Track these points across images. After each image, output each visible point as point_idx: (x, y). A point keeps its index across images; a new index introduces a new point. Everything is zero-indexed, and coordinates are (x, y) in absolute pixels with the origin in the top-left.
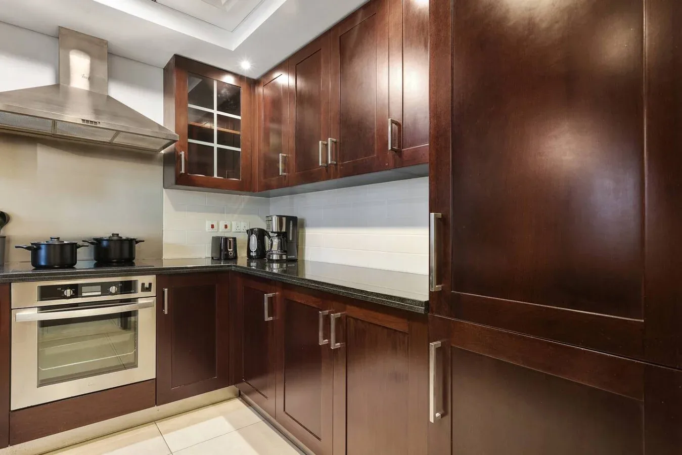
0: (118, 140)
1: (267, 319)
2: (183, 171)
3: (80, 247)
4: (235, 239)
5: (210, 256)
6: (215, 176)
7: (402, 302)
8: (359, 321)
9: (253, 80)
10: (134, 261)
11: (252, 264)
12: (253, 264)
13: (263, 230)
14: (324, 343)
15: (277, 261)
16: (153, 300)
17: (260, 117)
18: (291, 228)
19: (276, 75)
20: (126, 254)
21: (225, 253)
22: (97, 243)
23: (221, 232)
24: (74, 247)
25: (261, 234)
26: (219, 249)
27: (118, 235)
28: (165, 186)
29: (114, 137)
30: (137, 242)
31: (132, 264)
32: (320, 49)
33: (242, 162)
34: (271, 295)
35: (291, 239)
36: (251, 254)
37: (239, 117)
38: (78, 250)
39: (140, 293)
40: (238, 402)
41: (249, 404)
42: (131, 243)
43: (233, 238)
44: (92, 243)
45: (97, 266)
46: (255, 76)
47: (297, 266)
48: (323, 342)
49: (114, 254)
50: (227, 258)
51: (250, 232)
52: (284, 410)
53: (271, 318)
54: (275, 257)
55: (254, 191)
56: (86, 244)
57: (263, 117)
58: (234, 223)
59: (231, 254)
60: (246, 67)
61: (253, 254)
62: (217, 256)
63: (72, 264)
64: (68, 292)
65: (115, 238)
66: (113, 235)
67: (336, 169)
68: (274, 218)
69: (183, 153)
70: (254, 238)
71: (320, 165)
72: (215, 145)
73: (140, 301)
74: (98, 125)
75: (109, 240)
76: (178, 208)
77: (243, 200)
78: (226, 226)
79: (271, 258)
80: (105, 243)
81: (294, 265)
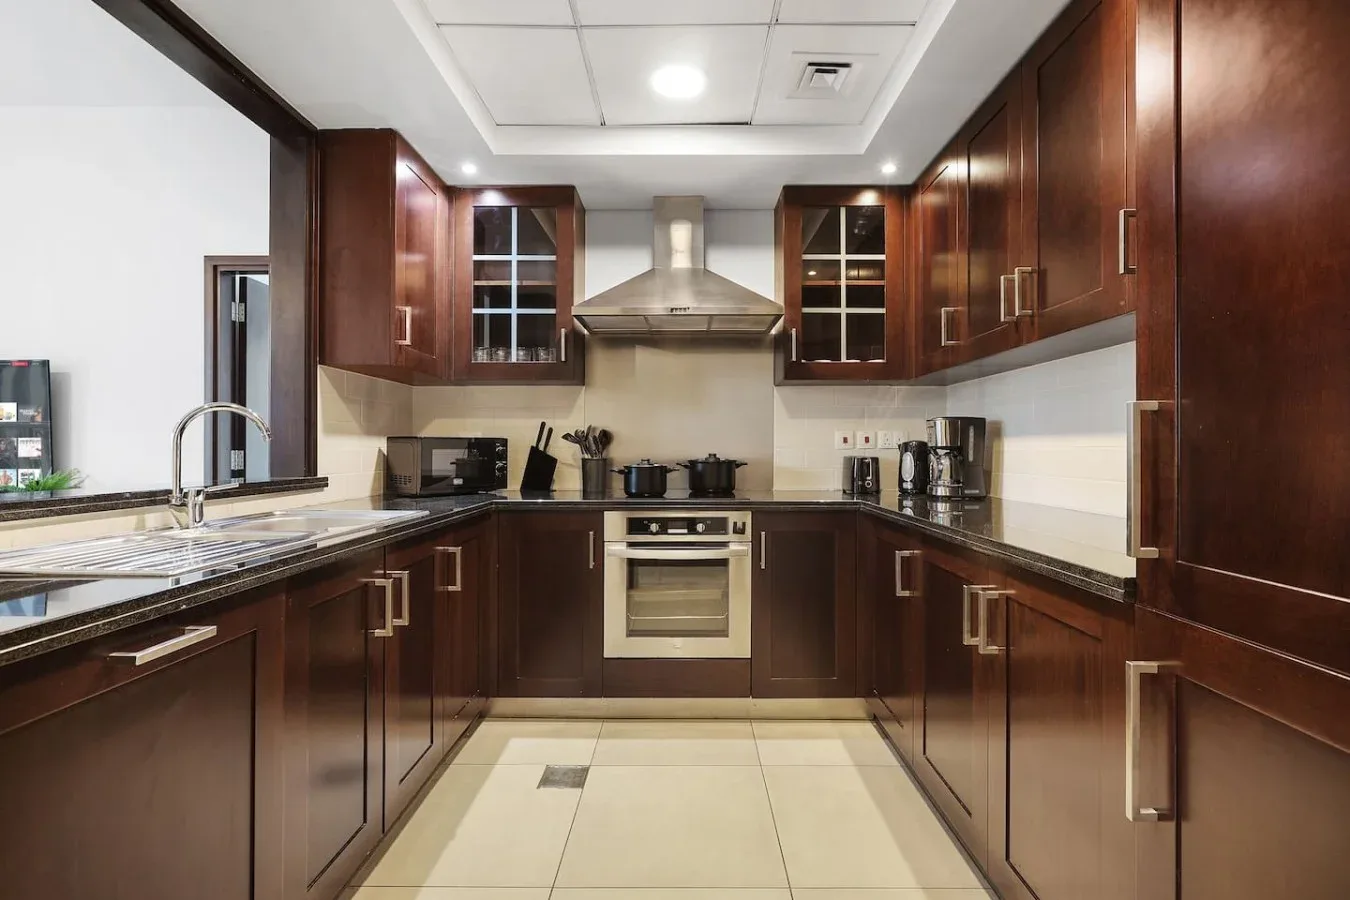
0: (715, 327)
1: (900, 593)
2: (794, 359)
3: (671, 471)
4: (876, 460)
5: (841, 488)
6: (844, 359)
7: (1086, 576)
8: (1027, 609)
9: (907, 186)
10: (734, 491)
11: (905, 503)
12: (908, 503)
13: (925, 444)
14: (972, 644)
15: (945, 499)
16: (747, 548)
17: (917, 248)
18: (971, 440)
19: (941, 168)
20: (724, 483)
21: (860, 483)
22: (692, 465)
23: (861, 450)
24: (664, 471)
25: (922, 453)
26: (850, 474)
27: (715, 455)
28: (777, 385)
29: (710, 324)
30: (738, 466)
31: (732, 496)
32: (1005, 104)
33: (888, 330)
34: (906, 553)
35: (971, 459)
36: (905, 485)
37: (882, 257)
38: (668, 475)
39: (730, 537)
40: (870, 728)
41: (885, 735)
42: (731, 466)
43: (873, 459)
44: (686, 466)
45: (691, 496)
46: (909, 180)
47: (989, 510)
48: (968, 640)
49: (710, 481)
50: (864, 492)
51: (905, 447)
52: (924, 753)
53: (907, 593)
54: (941, 491)
55: (908, 378)
56: (678, 467)
57: (921, 249)
58: (880, 434)
59: (869, 484)
60: (889, 171)
61: (908, 486)
62: (848, 488)
63: (660, 492)
64: (654, 527)
65: (712, 460)
66: (710, 455)
67: (1032, 323)
68: (938, 423)
69: (794, 331)
70: (909, 459)
71: (1002, 319)
72: (843, 310)
73: (733, 547)
74: (688, 312)
75: (705, 463)
76: (794, 412)
77: (897, 393)
78: (867, 440)
79: (934, 493)
80: (700, 466)
81: (977, 507)
